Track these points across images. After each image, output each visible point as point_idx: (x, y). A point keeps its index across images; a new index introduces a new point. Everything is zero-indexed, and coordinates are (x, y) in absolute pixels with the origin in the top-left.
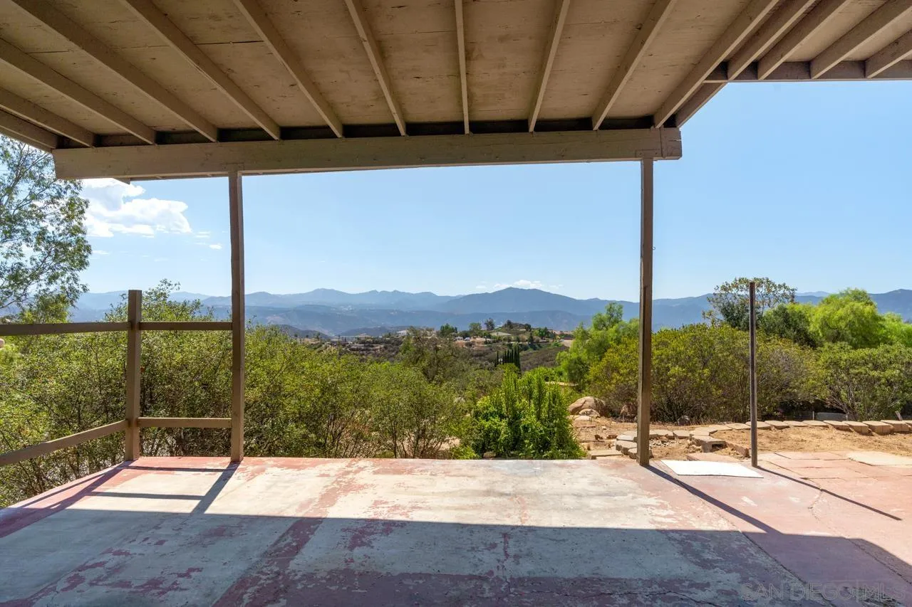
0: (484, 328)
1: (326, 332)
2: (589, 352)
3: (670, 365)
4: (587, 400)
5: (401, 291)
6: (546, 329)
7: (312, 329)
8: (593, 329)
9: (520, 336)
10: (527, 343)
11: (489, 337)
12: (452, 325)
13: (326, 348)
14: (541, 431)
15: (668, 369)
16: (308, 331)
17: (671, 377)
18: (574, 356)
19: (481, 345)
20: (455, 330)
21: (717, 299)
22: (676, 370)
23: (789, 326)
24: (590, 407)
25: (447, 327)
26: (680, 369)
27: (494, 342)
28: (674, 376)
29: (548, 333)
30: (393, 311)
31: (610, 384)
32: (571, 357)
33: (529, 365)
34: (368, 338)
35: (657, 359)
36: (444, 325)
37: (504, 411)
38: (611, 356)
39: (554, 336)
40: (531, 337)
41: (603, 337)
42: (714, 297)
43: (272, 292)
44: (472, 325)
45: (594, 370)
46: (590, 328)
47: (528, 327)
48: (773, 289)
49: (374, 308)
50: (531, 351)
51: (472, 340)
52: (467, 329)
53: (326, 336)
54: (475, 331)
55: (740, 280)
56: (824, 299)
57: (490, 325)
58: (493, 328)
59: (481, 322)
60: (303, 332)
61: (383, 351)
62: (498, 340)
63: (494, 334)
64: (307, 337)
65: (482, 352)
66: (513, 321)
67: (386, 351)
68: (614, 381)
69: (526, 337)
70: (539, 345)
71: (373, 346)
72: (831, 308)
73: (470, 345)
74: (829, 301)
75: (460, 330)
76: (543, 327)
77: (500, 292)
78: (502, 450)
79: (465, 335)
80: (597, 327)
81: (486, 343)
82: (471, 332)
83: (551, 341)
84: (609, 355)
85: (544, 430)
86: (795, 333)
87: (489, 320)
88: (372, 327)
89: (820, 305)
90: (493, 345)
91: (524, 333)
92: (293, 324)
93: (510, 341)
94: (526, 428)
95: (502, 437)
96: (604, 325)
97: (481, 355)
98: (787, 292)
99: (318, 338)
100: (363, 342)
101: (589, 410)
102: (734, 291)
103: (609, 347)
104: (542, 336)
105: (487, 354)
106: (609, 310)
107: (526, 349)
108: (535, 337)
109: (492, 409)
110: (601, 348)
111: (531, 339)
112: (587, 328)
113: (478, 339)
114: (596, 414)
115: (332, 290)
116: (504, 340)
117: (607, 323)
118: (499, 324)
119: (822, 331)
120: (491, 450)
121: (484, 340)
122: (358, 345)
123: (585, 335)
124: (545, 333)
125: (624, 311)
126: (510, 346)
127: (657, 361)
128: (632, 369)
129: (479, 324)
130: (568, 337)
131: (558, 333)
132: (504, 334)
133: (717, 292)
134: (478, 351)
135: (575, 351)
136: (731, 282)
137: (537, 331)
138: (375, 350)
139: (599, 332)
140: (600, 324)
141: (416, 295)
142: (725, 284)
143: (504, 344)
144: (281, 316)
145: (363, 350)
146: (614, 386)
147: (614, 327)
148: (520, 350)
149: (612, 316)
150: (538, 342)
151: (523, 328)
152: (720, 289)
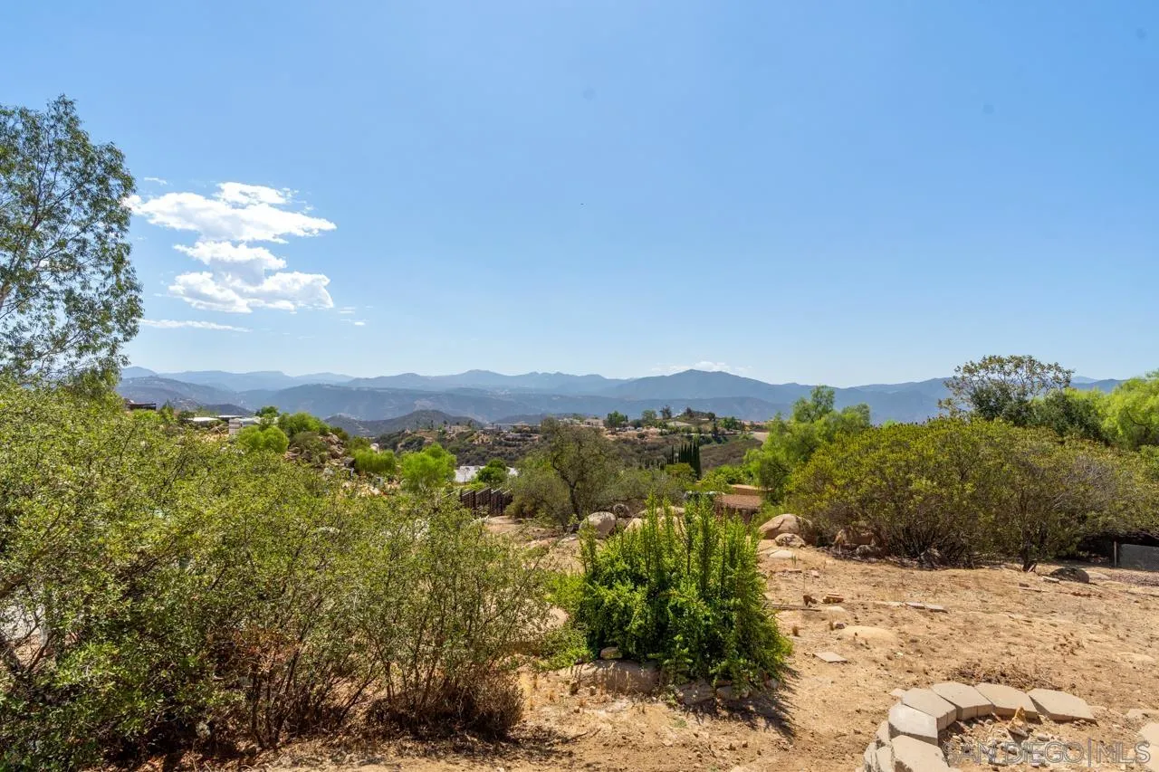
0: (659, 416)
1: (479, 419)
2: (788, 451)
3: (912, 476)
4: (785, 519)
5: (565, 373)
6: (733, 419)
7: (465, 416)
8: (793, 421)
9: (702, 426)
10: (710, 435)
11: (666, 427)
12: (621, 413)
13: (478, 436)
14: (706, 618)
15: (909, 482)
16: (460, 418)
17: (916, 493)
18: (768, 455)
19: (655, 437)
20: (626, 419)
21: (958, 384)
22: (921, 484)
23: (1072, 422)
24: (790, 530)
25: (616, 415)
26: (929, 482)
27: (671, 433)
28: (918, 492)
29: (735, 424)
30: (554, 396)
31: (821, 500)
32: (764, 456)
33: (712, 461)
34: (525, 427)
35: (892, 466)
36: (612, 412)
37: (643, 569)
38: (822, 460)
39: (743, 427)
40: (716, 428)
41: (806, 431)
42: (955, 382)
43: (421, 373)
44: (646, 413)
45: (796, 478)
46: (789, 420)
47: (712, 417)
48: (1039, 370)
49: (534, 393)
50: (714, 444)
51: (645, 430)
52: (639, 417)
53: (479, 424)
54: (648, 420)
55: (990, 358)
56: (1123, 384)
57: (667, 413)
58: (670, 417)
59: (655, 410)
60: (454, 418)
61: (542, 442)
62: (676, 431)
63: (671, 424)
64: (458, 424)
65: (656, 445)
66: (694, 409)
67: (545, 442)
68: (827, 496)
69: (709, 428)
70: (725, 438)
71: (530, 436)
72: (1134, 395)
73: (642, 436)
74: (1130, 386)
75: (631, 419)
76: (730, 417)
77: (679, 375)
78: (632, 649)
79: (637, 425)
80: (799, 419)
81: (661, 434)
82: (644, 421)
83: (739, 432)
84: (818, 458)
85: (713, 617)
86: (1083, 430)
87: (665, 407)
88: (532, 414)
89: (1117, 393)
90: (670, 437)
91: (706, 423)
92: (443, 410)
93: (689, 432)
94: (678, 611)
95: (635, 624)
96: (809, 415)
97: (655, 449)
98: (1061, 376)
99: (469, 425)
100: (520, 431)
101: (789, 535)
102: (982, 372)
103: (817, 445)
104: (728, 427)
105: (663, 447)
106: (816, 396)
107: (708, 442)
108: (719, 428)
109: (622, 565)
110: (806, 448)
111: (715, 431)
112: (785, 420)
113: (652, 430)
114: (799, 541)
115: (487, 372)
116: (683, 431)
117: (813, 413)
118: (678, 412)
119: (1123, 428)
120: (614, 644)
121: (659, 431)
122: (514, 434)
123: (783, 428)
124: (732, 424)
125: (836, 397)
126: (690, 438)
127: (892, 470)
128: (852, 480)
129: (654, 412)
130: (759, 428)
131: (747, 423)
132: (682, 424)
133: (959, 375)
134: (652, 443)
135: (769, 449)
136: (977, 360)
137: (723, 422)
138: (533, 440)
139: (802, 426)
140: (804, 414)
141: (582, 377)
142: (969, 364)
143: (682, 436)
144: (430, 400)
145: (519, 440)
146: (825, 502)
147: (823, 419)
148: (700, 444)
149: (819, 403)
150: (723, 434)
151: (705, 417)
152: (962, 371)
